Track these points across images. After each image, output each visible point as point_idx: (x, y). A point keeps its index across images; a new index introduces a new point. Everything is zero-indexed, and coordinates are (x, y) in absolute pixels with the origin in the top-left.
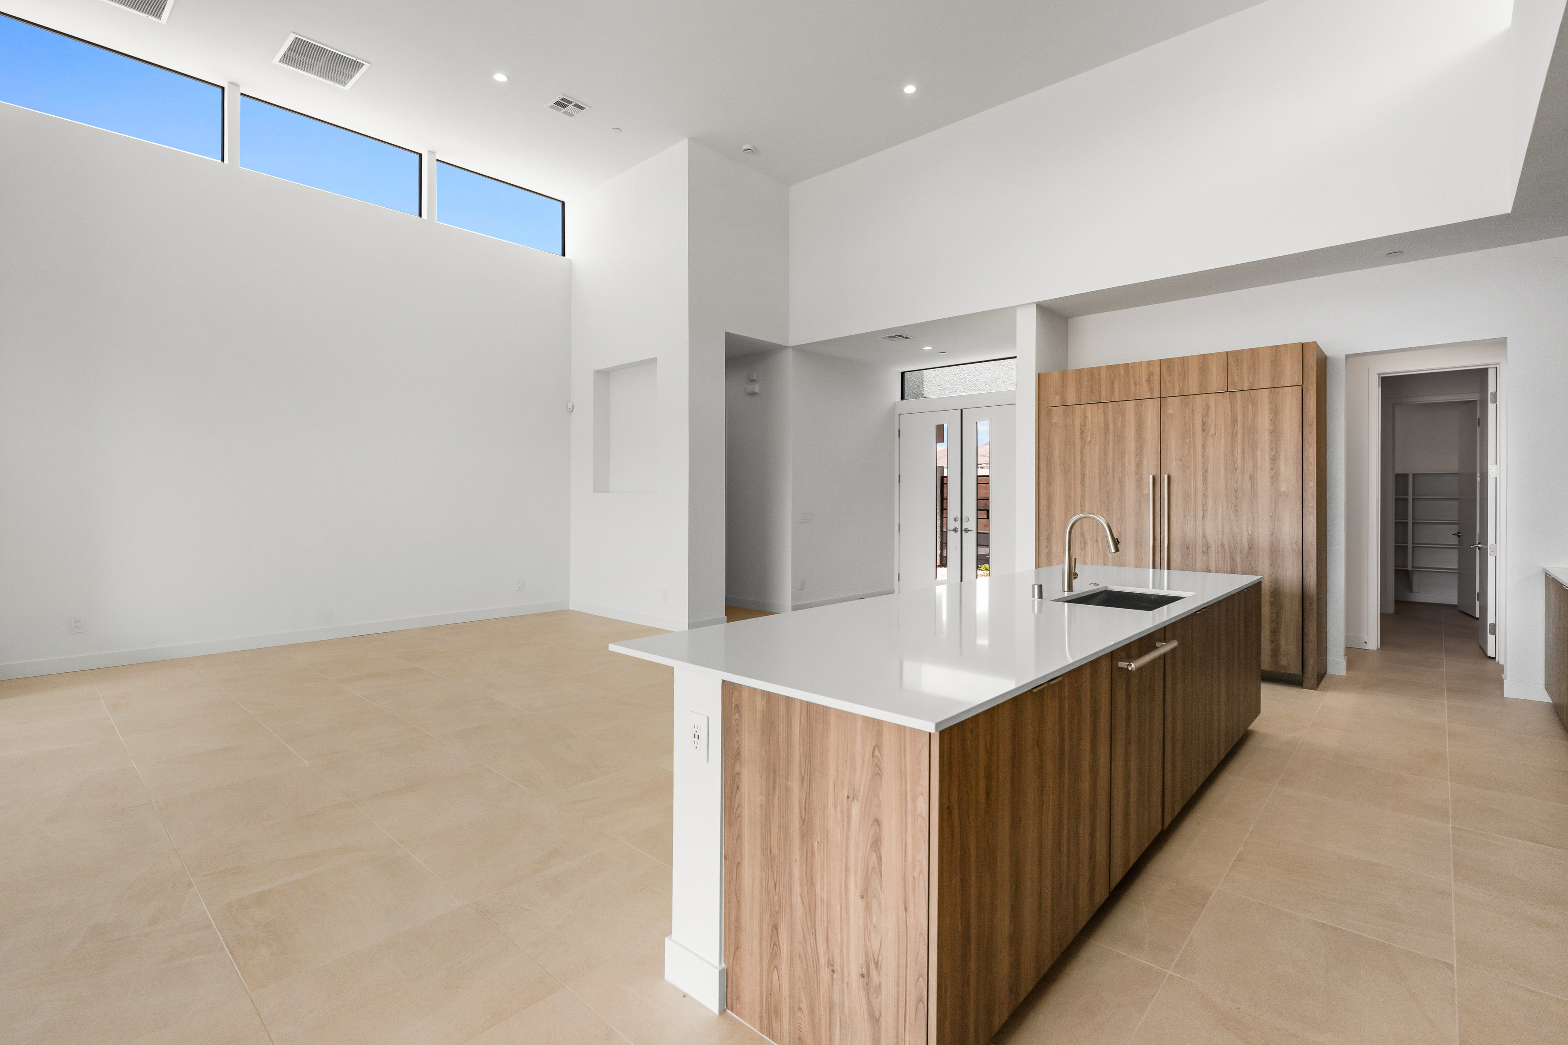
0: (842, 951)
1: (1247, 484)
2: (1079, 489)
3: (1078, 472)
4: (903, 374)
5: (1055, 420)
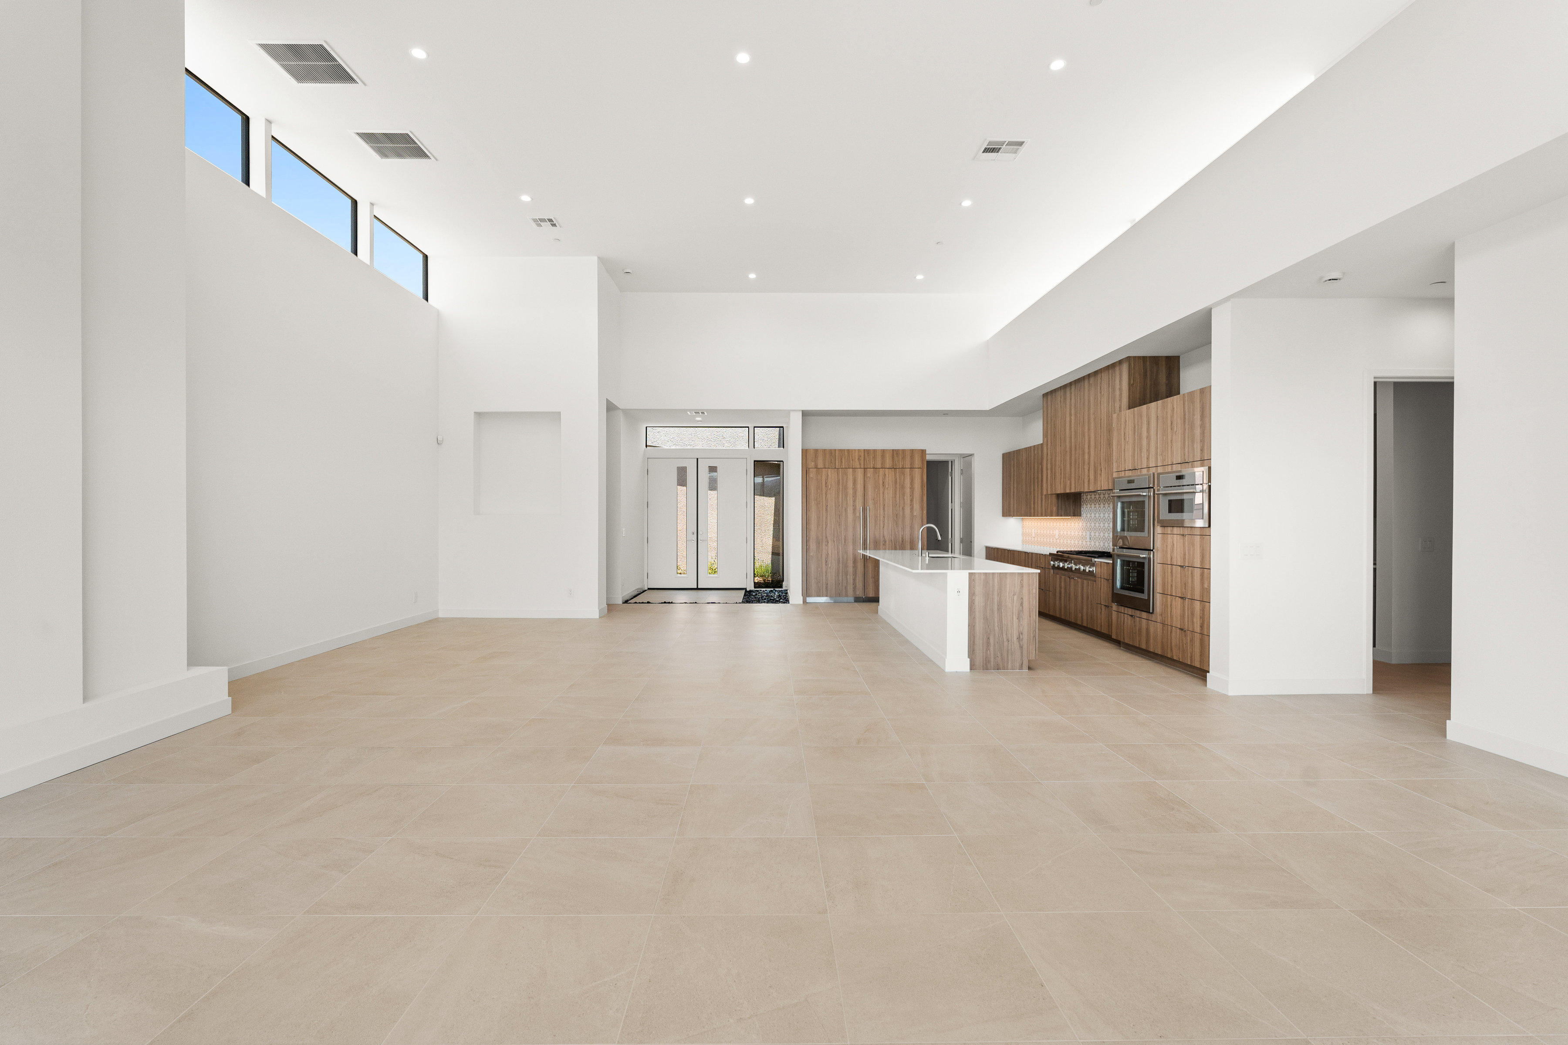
0: (1011, 635)
1: (901, 513)
2: (824, 513)
3: (824, 504)
4: (646, 427)
5: (811, 476)
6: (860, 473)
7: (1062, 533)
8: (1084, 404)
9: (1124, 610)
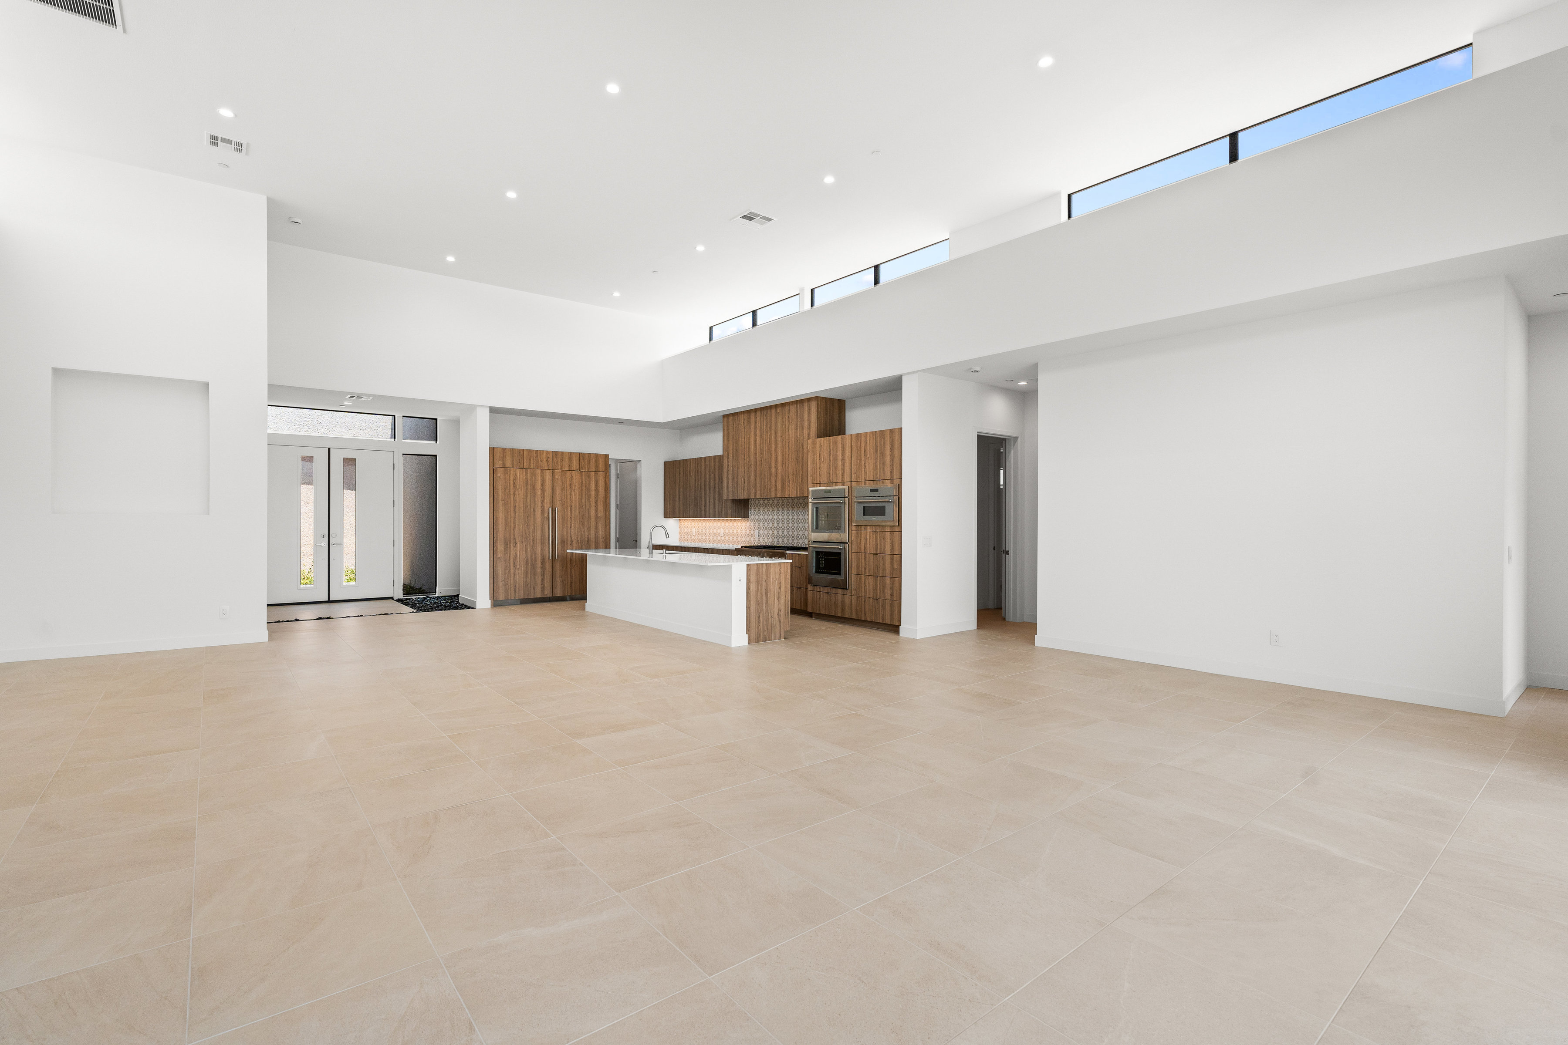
0: (774, 612)
1: (587, 514)
2: (512, 514)
3: (512, 505)
5: (499, 475)
6: (548, 475)
7: (727, 531)
8: (770, 428)
9: (820, 589)
